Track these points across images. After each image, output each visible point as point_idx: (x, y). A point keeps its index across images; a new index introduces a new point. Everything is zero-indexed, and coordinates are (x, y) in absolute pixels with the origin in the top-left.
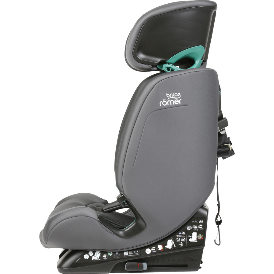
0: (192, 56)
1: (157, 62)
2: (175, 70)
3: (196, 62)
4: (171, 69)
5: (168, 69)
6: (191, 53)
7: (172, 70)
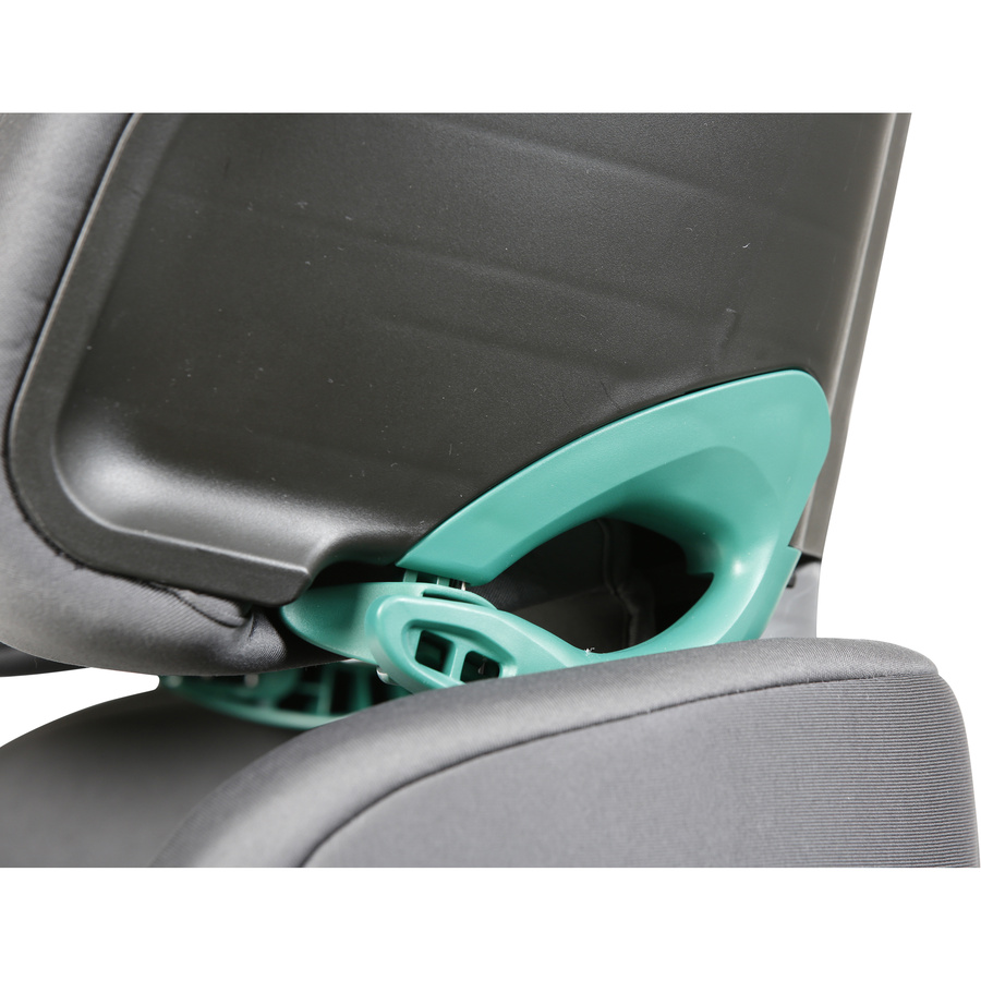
0: (692, 494)
1: (296, 553)
2: (508, 658)
3: (738, 568)
4: (461, 650)
5: (433, 647)
6: (691, 464)
7: (481, 668)
